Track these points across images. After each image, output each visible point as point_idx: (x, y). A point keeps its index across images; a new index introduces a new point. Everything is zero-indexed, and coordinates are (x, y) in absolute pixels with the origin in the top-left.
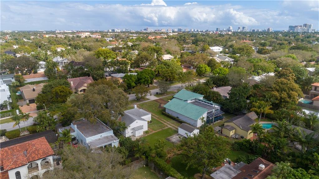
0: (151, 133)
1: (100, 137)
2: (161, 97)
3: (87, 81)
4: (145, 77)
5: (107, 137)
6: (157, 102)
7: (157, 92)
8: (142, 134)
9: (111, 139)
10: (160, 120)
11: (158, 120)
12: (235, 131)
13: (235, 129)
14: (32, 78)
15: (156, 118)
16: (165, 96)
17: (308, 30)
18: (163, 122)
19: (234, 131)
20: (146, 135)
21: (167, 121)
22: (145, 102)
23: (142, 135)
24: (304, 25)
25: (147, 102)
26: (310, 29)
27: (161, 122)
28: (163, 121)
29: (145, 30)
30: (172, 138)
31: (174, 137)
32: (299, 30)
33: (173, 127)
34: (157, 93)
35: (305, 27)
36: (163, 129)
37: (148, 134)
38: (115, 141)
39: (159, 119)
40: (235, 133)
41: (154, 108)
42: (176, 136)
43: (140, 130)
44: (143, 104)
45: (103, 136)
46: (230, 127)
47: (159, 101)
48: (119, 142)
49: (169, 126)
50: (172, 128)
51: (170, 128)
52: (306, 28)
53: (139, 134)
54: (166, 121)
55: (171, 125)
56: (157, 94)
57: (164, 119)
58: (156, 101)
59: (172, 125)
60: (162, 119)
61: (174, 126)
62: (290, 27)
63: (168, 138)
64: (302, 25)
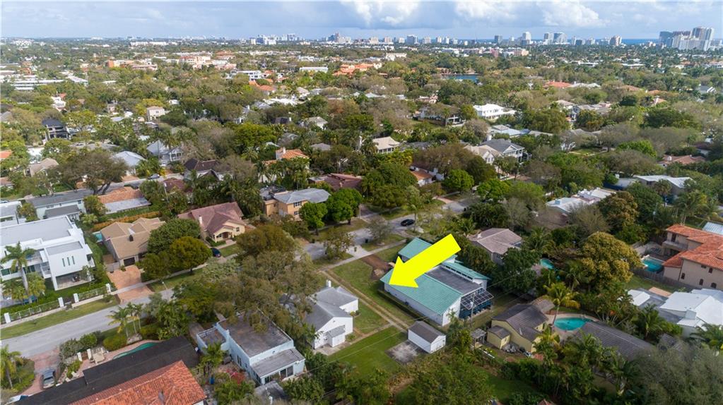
0: (359, 340)
1: (271, 355)
2: (375, 251)
3: (229, 213)
4: (344, 209)
5: (283, 354)
6: (368, 263)
7: (367, 238)
8: (344, 341)
9: (291, 358)
10: (374, 309)
11: (371, 307)
12: (511, 337)
13: (511, 334)
14: (118, 201)
15: (367, 304)
16: (382, 246)
17: (703, 43)
18: (379, 313)
19: (508, 338)
20: (351, 343)
21: (387, 310)
22: (344, 265)
23: (343, 344)
24: (694, 30)
25: (347, 264)
26: (707, 41)
27: (376, 314)
28: (380, 310)
29: (332, 38)
30: (397, 350)
31: (401, 349)
32: (682, 43)
33: (399, 324)
34: (367, 241)
35: (697, 37)
36: (381, 329)
37: (354, 342)
38: (298, 362)
39: (371, 305)
40: (511, 343)
41: (361, 280)
42: (404, 345)
43: (340, 336)
44: (340, 270)
45: (276, 352)
46: (501, 330)
47: (371, 260)
48: (305, 363)
49: (392, 323)
50: (397, 326)
51: (393, 327)
52: (698, 39)
53: (338, 341)
54: (385, 311)
55: (395, 321)
56: (367, 243)
57: (381, 306)
58: (366, 262)
59: (397, 319)
60: (378, 306)
61: (401, 322)
62: (662, 34)
63: (390, 350)
64: (689, 30)
